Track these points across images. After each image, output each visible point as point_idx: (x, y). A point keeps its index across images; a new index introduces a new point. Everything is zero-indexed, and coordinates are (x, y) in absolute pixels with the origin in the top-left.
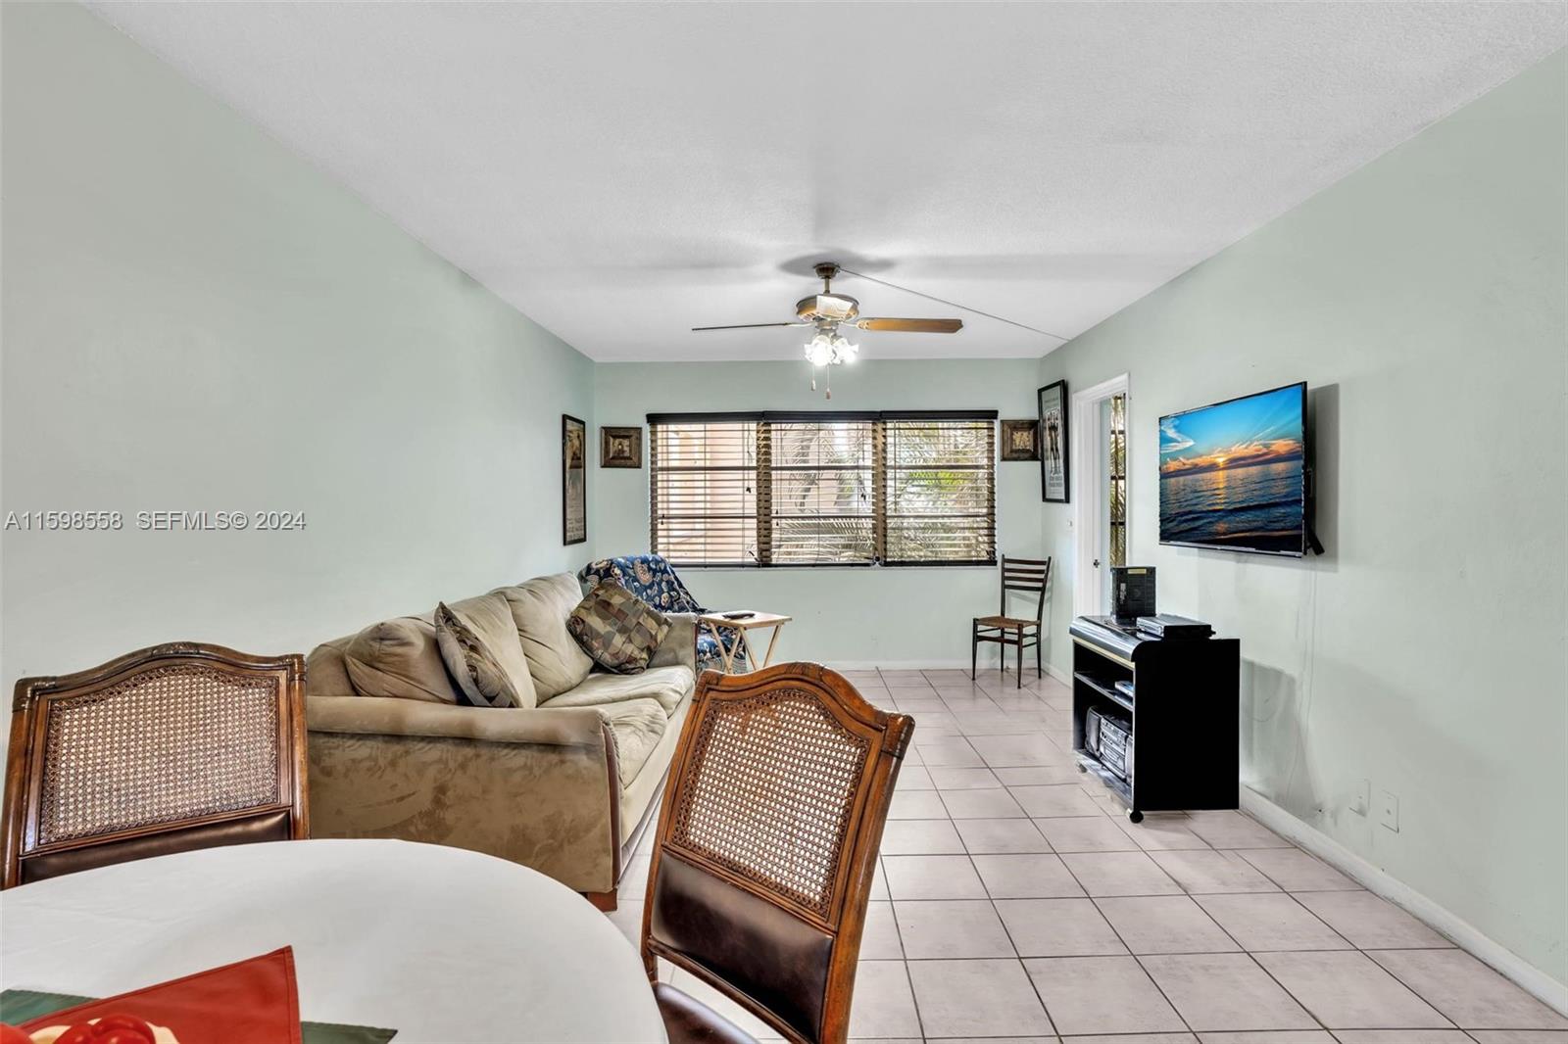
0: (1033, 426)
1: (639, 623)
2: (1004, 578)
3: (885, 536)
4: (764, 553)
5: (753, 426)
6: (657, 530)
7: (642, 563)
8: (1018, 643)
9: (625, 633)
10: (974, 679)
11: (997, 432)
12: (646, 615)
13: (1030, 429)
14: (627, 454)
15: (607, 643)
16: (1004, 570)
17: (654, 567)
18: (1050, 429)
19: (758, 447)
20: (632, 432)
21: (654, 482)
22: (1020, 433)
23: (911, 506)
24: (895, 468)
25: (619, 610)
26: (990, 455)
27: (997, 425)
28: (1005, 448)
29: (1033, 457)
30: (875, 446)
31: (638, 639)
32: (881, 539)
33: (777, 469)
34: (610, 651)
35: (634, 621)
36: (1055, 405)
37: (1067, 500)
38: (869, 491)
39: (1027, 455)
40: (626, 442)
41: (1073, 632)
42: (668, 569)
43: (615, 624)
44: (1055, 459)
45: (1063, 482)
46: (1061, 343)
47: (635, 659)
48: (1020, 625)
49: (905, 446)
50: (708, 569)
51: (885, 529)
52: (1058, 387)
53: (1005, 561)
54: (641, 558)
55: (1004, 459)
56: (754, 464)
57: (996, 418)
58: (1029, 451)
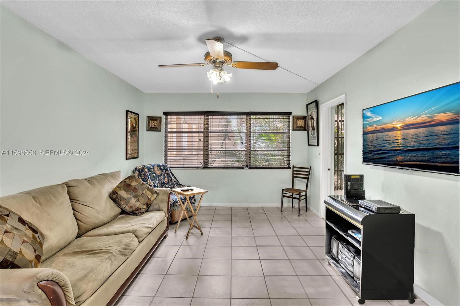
0: (305, 118)
1: (143, 193)
2: (293, 174)
3: (250, 157)
4: (206, 163)
5: (202, 117)
6: (167, 154)
7: (157, 167)
8: (299, 199)
9: (136, 197)
10: (282, 212)
11: (291, 120)
12: (147, 190)
13: (303, 119)
14: (156, 127)
15: (127, 202)
16: (293, 171)
17: (162, 168)
18: (311, 119)
19: (204, 124)
20: (158, 119)
21: (166, 136)
22: (300, 121)
23: (260, 147)
24: (254, 133)
25: (135, 188)
26: (289, 128)
27: (291, 117)
28: (294, 126)
29: (304, 129)
30: (247, 125)
31: (142, 200)
32: (248, 159)
33: (211, 132)
34: (128, 205)
35: (141, 192)
36: (314, 110)
37: (318, 145)
38: (244, 141)
39: (302, 129)
40: (156, 122)
41: (325, 202)
42: (168, 169)
43: (132, 194)
44: (313, 130)
45: (316, 138)
46: (316, 86)
47: (140, 209)
48: (299, 192)
49: (257, 124)
50: (185, 169)
51: (250, 155)
52: (315, 103)
53: (294, 167)
54: (157, 165)
55: (294, 130)
56: (202, 130)
57: (291, 115)
58: (303, 127)
